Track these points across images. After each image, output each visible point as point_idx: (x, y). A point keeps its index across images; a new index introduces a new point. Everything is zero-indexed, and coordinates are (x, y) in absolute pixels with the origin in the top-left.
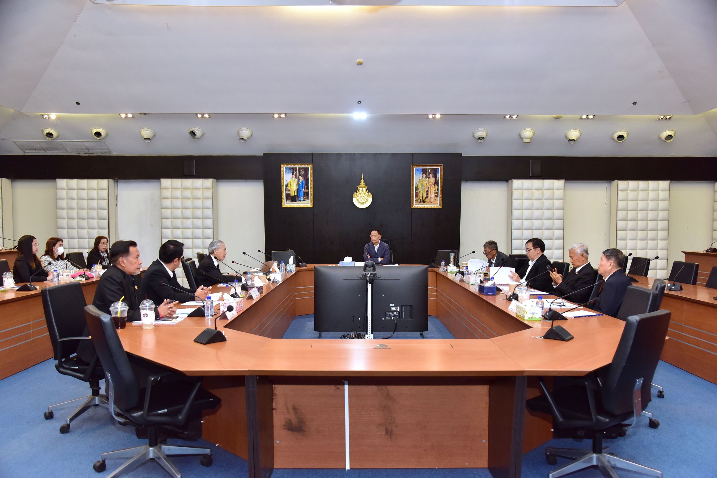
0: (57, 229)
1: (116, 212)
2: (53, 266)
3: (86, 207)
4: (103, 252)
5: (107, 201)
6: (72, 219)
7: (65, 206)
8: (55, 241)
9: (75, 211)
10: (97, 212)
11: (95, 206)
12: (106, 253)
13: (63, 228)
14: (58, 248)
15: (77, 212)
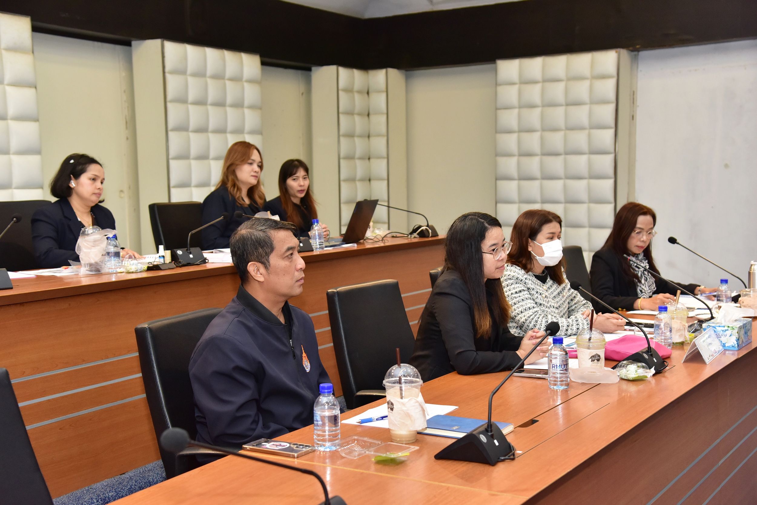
0: (496, 179)
1: (631, 134)
2: (529, 301)
3: (562, 125)
4: (636, 255)
5: (612, 107)
6: (530, 155)
7: (514, 125)
8: (534, 222)
9: (537, 135)
10: (589, 135)
11: (585, 121)
12: (644, 256)
13: (509, 178)
14: (543, 246)
15: (542, 138)
